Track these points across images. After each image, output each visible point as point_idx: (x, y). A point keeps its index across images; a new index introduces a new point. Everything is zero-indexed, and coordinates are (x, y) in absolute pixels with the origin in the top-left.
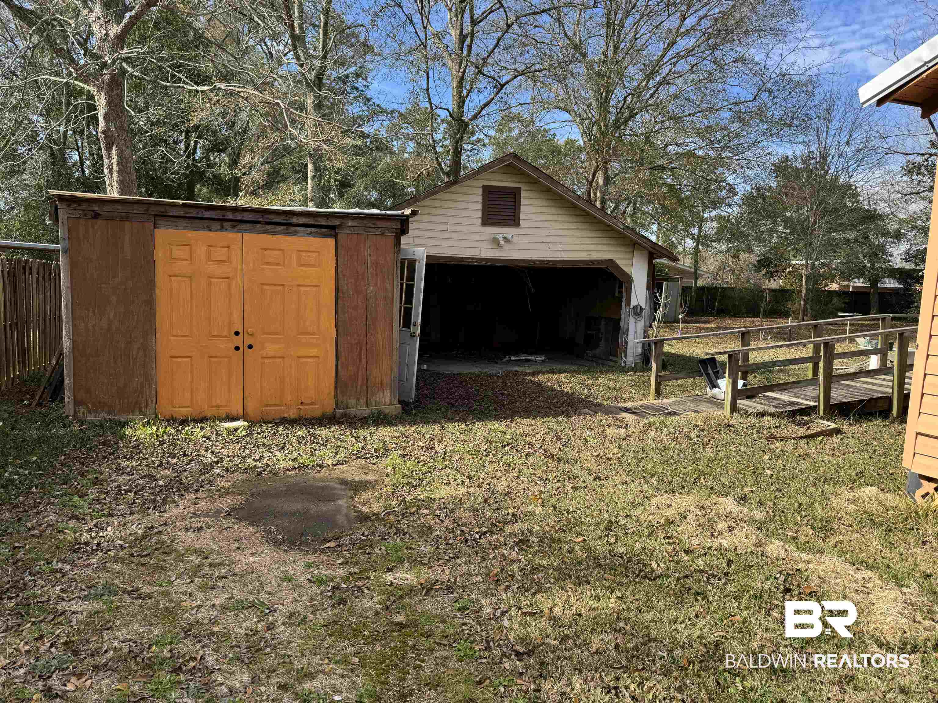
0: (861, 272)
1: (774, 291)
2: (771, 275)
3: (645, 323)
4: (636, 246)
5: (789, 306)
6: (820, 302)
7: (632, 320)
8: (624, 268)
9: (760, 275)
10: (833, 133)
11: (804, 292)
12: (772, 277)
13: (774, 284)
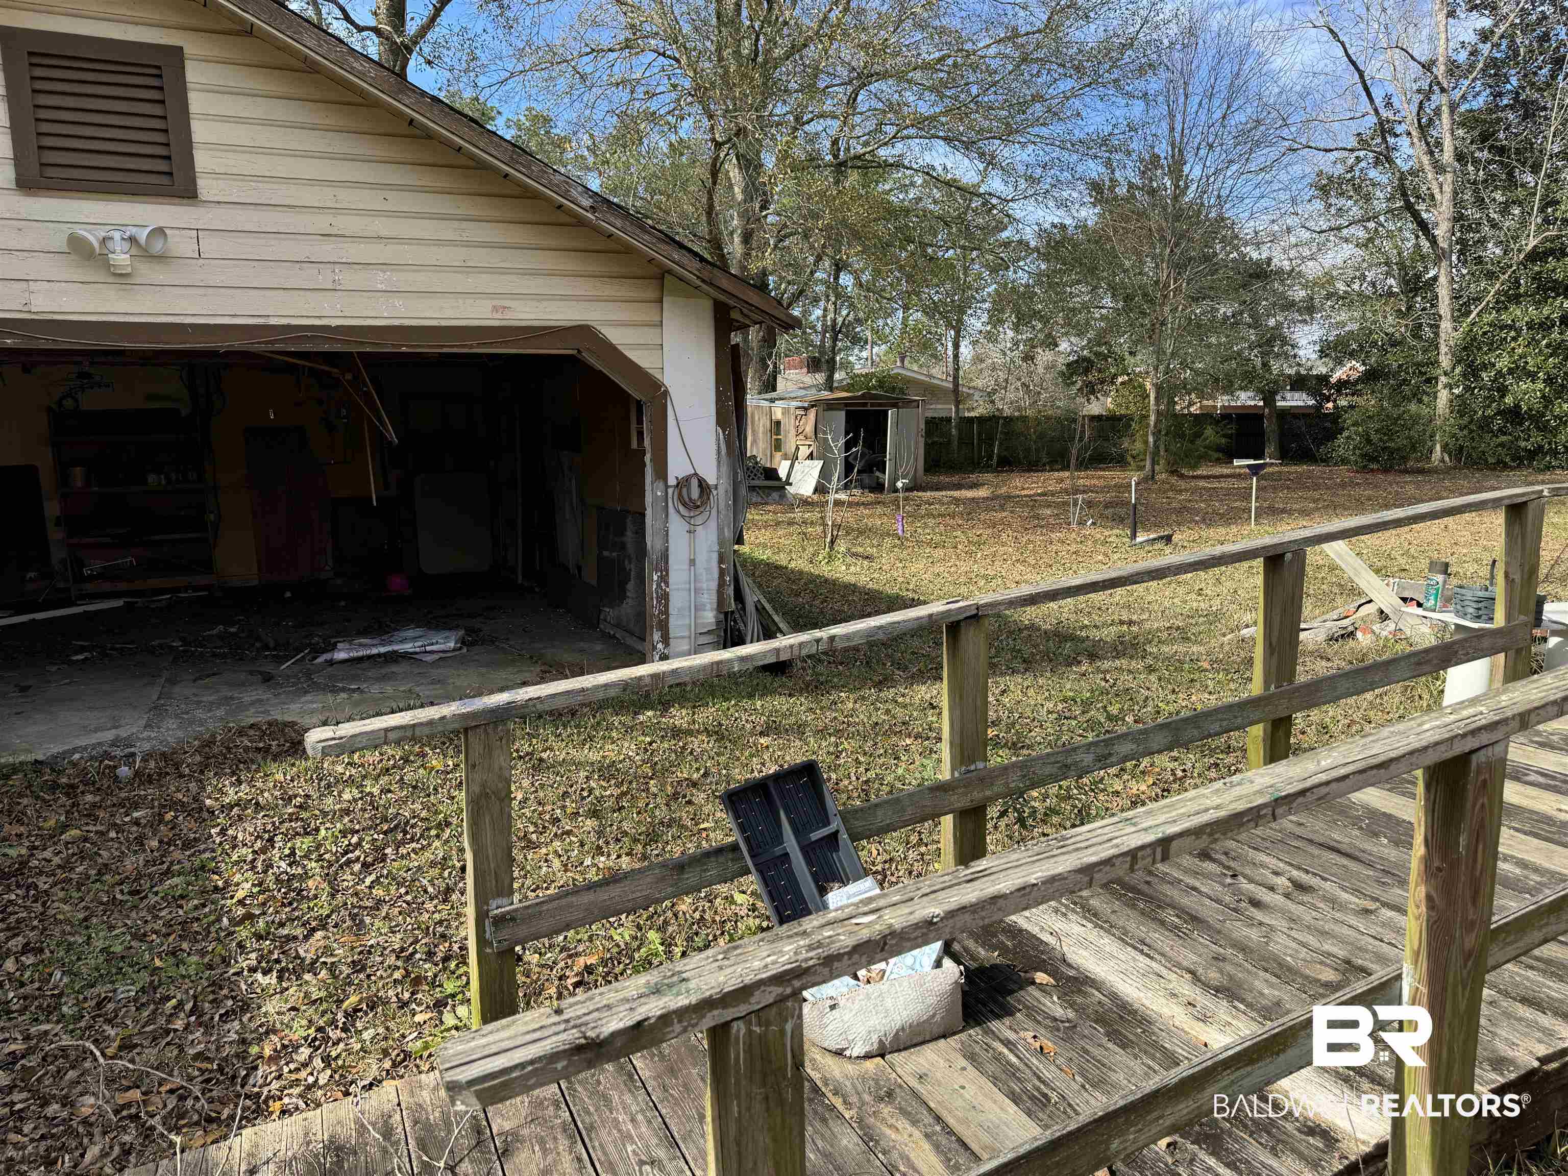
0: (1249, 379)
1: (1099, 418)
2: (1090, 390)
3: (720, 530)
4: (668, 278)
5: (1125, 445)
6: (1182, 436)
7: (677, 526)
8: (633, 355)
9: (1074, 390)
10: (1197, 99)
11: (1153, 418)
12: (1093, 392)
13: (1095, 408)
